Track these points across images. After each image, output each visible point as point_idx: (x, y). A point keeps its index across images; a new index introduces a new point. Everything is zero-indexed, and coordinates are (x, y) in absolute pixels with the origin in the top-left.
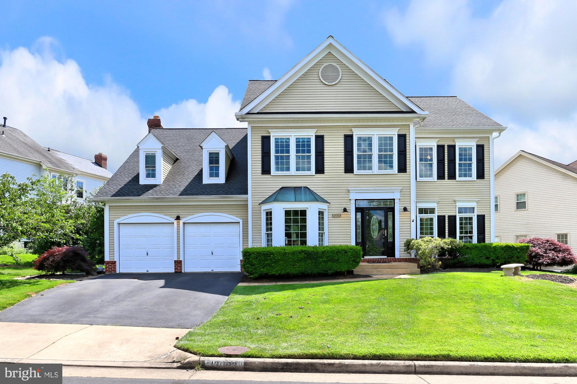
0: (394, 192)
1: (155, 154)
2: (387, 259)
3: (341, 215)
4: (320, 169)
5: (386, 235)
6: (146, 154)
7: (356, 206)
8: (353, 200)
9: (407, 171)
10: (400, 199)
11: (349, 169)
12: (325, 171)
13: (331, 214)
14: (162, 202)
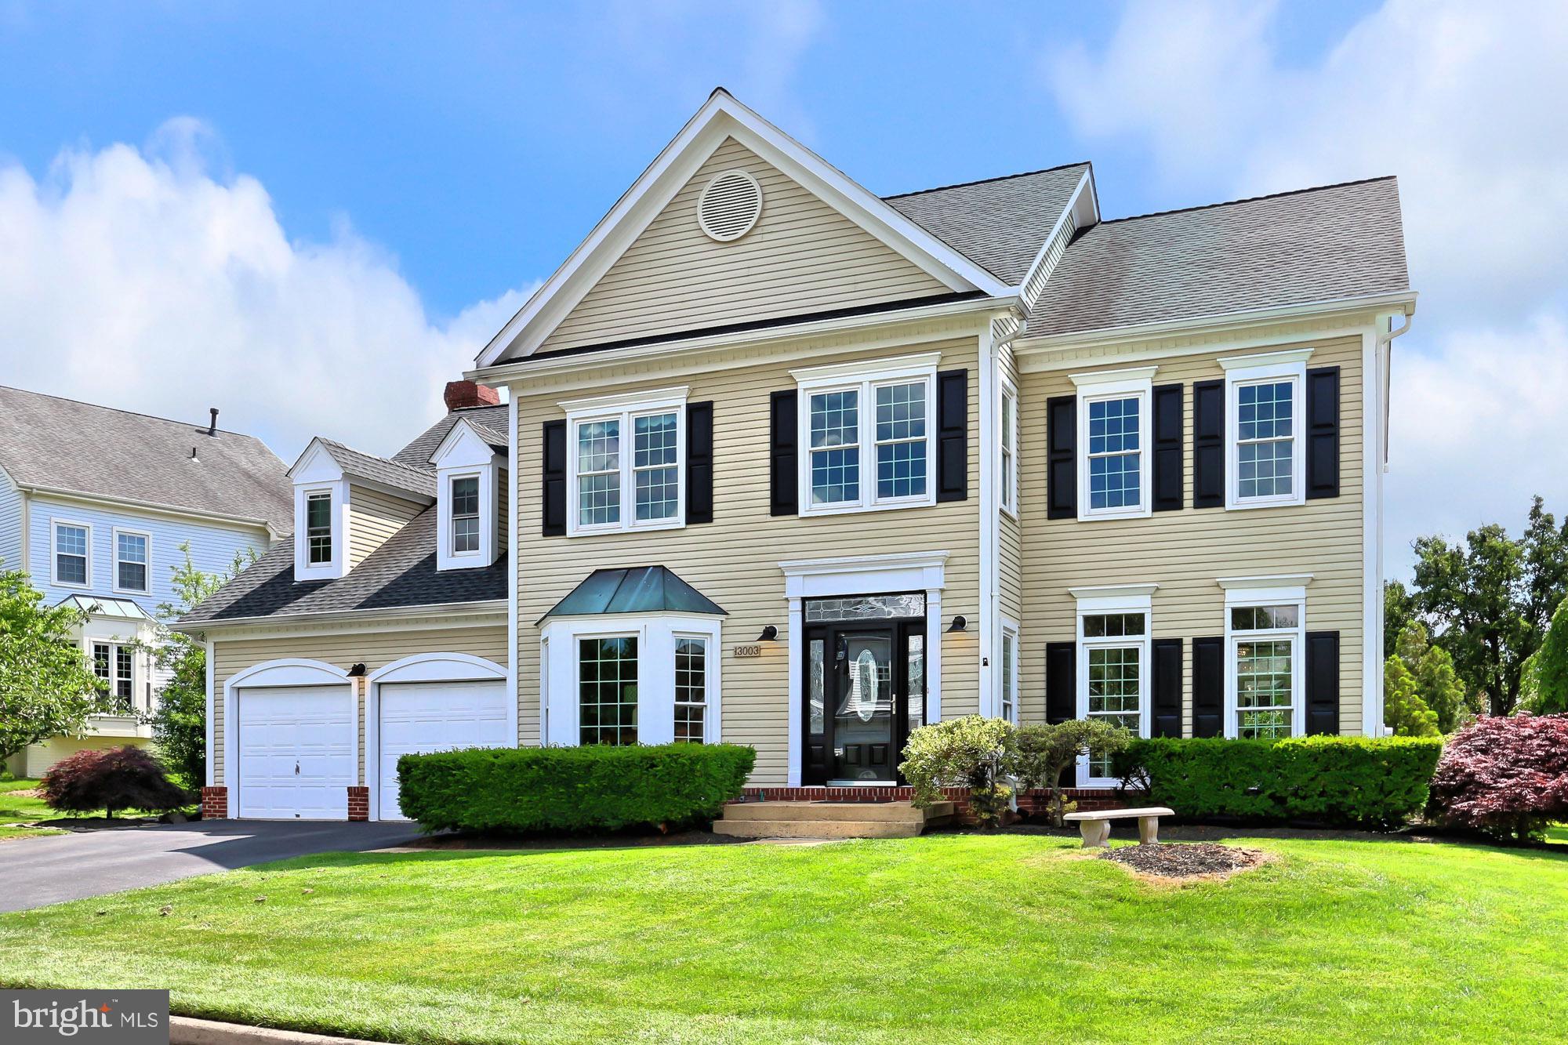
0: (922, 568)
1: (329, 496)
2: (897, 792)
3: (759, 649)
4: (700, 510)
5: (894, 713)
6: (311, 497)
7: (807, 621)
8: (795, 599)
9: (970, 493)
10: (942, 591)
11: (783, 501)
12: (715, 514)
13: (732, 646)
14: (314, 627)
